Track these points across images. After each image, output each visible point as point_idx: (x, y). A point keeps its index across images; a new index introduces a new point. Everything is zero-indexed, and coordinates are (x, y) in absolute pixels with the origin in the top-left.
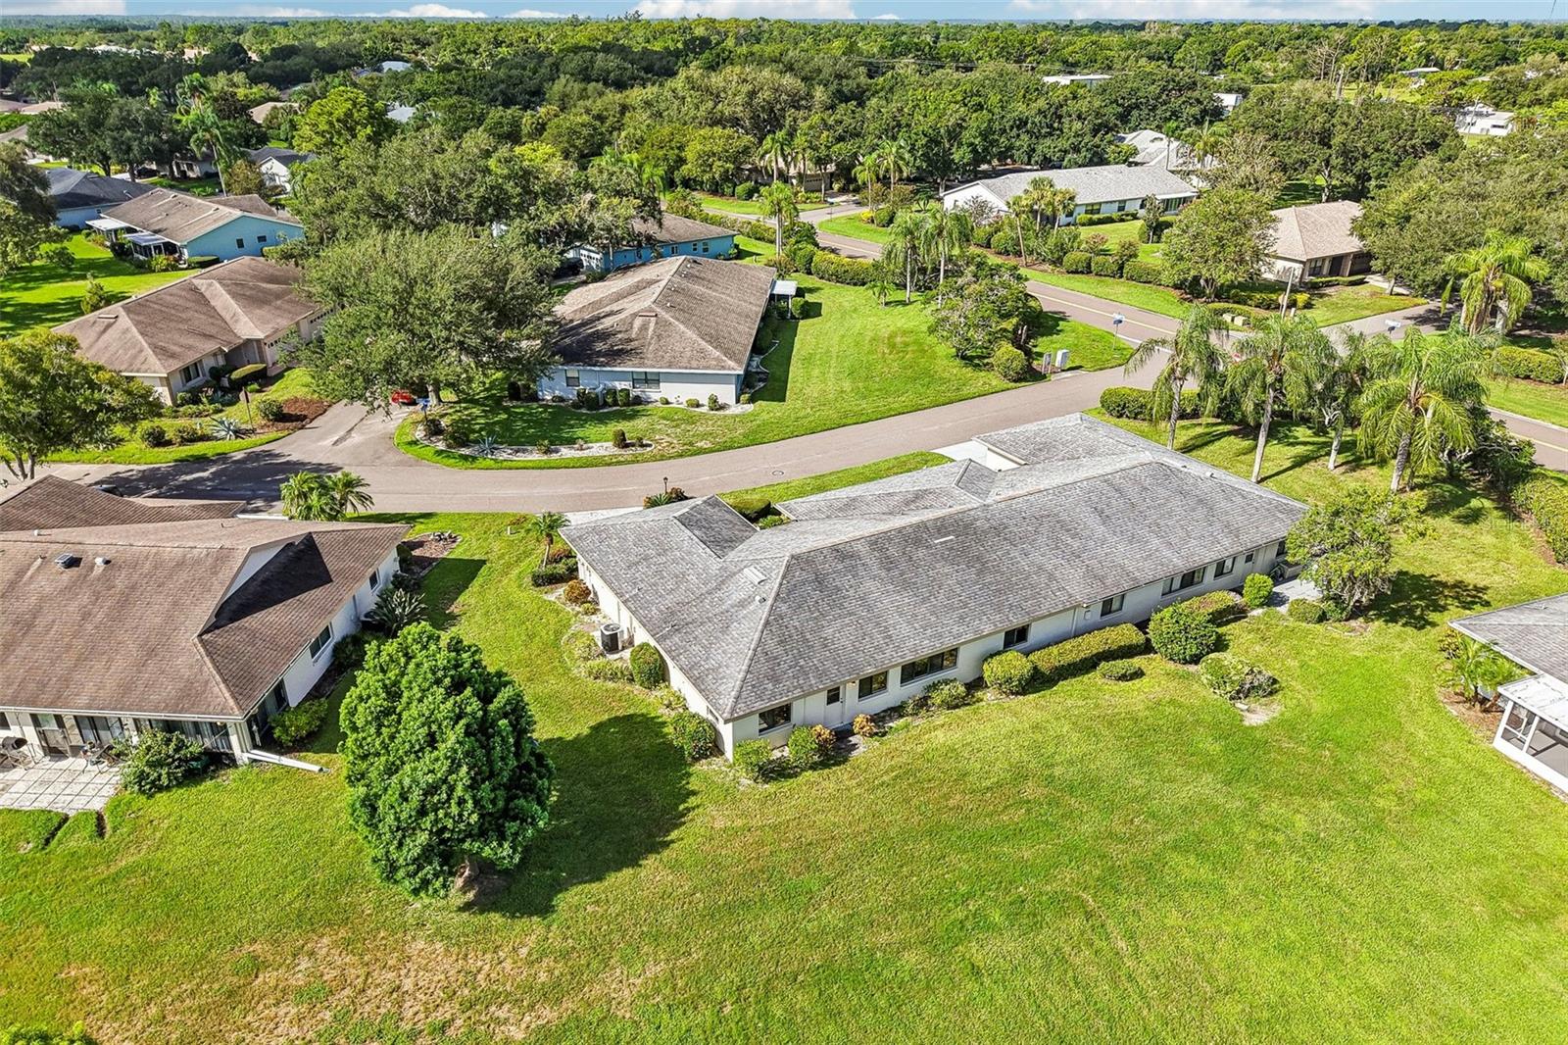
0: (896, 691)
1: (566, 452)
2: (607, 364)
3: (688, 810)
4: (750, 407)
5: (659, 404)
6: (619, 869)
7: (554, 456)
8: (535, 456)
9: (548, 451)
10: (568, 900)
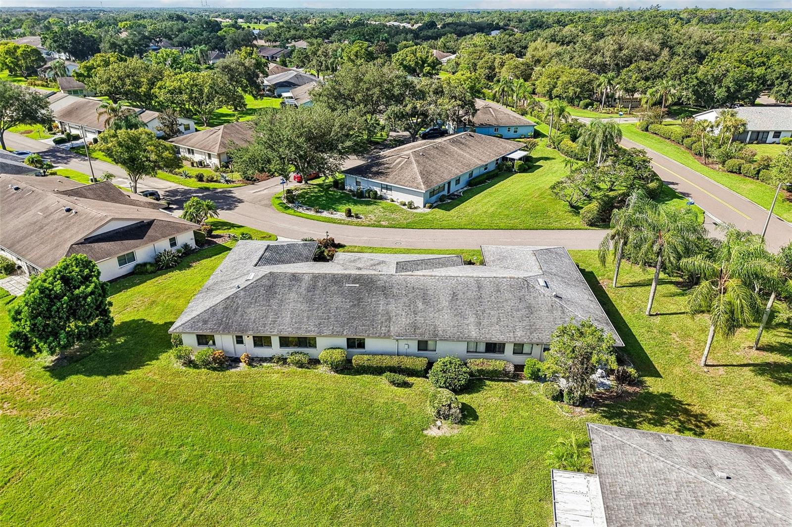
0: (276, 349)
1: (325, 214)
2: (371, 178)
3: (148, 365)
4: (428, 210)
5: (389, 201)
6: (99, 375)
7: (319, 214)
8: (312, 213)
9: (317, 212)
10: (73, 379)
